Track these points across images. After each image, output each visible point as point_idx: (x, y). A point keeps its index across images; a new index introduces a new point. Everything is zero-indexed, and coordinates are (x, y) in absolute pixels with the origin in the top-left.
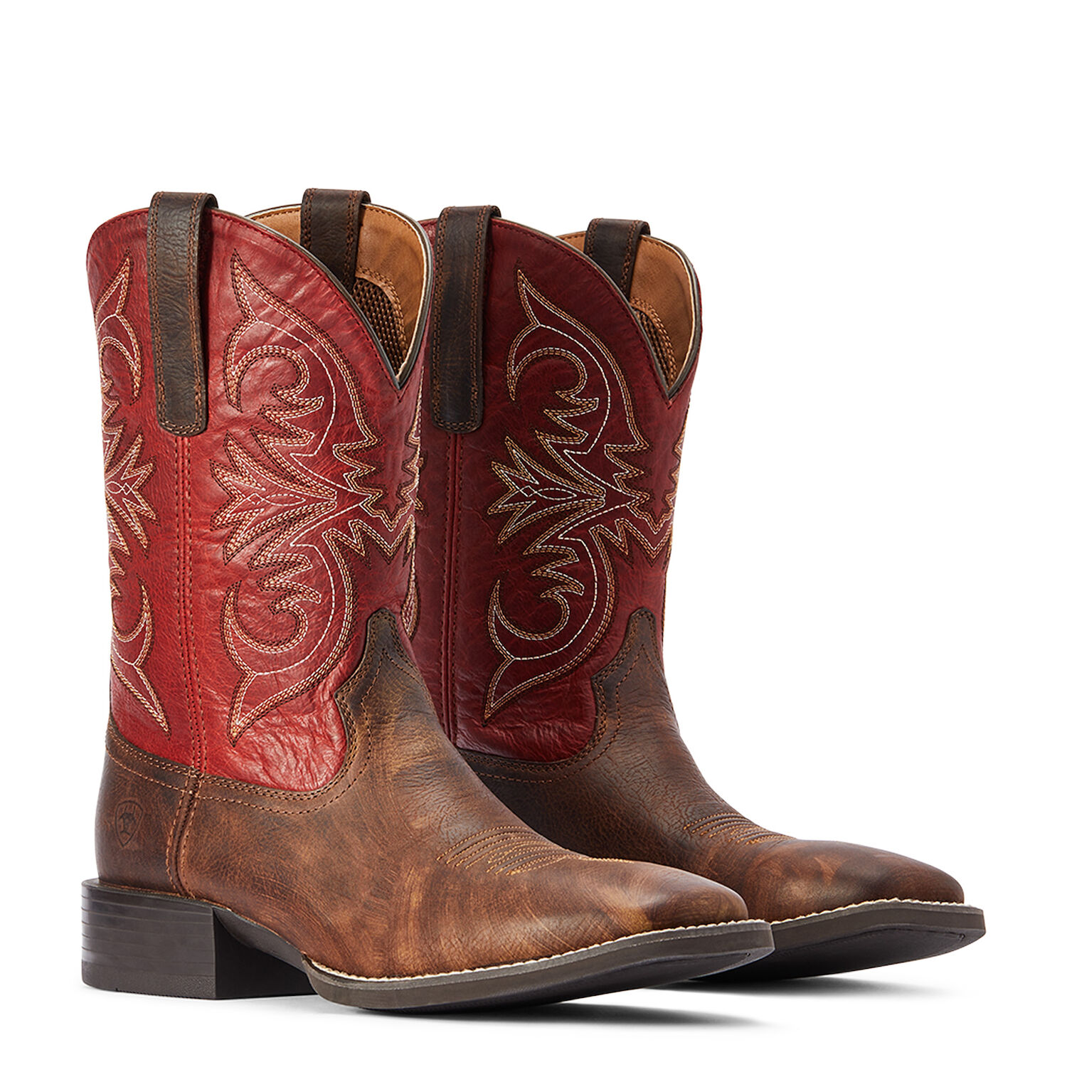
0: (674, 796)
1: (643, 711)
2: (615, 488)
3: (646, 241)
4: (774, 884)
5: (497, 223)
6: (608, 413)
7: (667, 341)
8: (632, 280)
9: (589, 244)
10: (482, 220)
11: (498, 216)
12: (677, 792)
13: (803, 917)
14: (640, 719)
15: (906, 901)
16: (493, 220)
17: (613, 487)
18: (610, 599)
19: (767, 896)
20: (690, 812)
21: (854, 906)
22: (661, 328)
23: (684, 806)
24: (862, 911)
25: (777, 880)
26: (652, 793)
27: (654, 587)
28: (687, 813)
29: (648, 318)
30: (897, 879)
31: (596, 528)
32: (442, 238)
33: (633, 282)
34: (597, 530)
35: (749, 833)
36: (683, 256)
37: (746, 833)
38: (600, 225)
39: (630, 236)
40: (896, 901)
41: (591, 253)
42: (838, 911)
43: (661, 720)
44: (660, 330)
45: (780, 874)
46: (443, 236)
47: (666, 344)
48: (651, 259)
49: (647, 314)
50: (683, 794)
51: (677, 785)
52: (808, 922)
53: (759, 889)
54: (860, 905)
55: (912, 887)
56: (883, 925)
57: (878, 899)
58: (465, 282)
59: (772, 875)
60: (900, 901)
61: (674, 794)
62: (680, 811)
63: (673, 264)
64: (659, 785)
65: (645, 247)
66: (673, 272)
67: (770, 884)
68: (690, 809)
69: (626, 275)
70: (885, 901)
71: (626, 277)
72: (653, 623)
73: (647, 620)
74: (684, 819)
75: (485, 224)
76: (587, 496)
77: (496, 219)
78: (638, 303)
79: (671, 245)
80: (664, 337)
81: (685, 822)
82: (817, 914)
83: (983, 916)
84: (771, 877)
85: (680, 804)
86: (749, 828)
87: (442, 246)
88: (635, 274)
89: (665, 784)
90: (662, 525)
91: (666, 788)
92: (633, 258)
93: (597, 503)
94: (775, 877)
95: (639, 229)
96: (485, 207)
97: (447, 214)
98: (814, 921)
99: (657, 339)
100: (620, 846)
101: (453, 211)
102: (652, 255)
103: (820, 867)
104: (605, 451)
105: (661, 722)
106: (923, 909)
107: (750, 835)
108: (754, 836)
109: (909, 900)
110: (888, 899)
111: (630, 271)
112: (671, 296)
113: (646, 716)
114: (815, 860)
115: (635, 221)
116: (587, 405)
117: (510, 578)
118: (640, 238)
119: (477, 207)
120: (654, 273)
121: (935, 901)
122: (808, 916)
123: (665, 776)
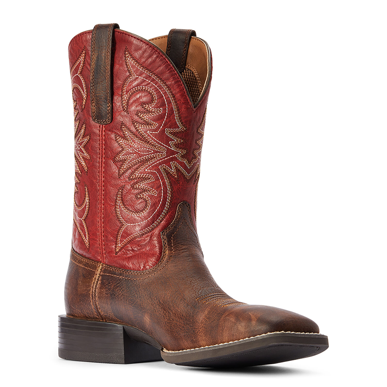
0: (194, 285)
1: (184, 247)
2: (170, 148)
3: (193, 39)
4: (231, 325)
5: (117, 31)
6: (166, 115)
7: (200, 83)
8: (187, 56)
9: (169, 40)
10: (110, 30)
11: (118, 28)
12: (196, 283)
13: (243, 340)
14: (183, 251)
15: (287, 332)
16: (115, 30)
17: (169, 147)
18: (169, 198)
19: (228, 330)
20: (200, 293)
21: (264, 335)
22: (198, 77)
23: (198, 290)
24: (267, 337)
25: (232, 323)
26: (184, 284)
27: (190, 192)
28: (199, 293)
29: (193, 73)
30: (284, 323)
31: (162, 166)
32: (94, 38)
33: (188, 57)
34: (162, 167)
35: (224, 302)
36: (206, 44)
37: (223, 302)
38: (174, 32)
39: (186, 37)
40: (283, 332)
41: (170, 44)
42: (257, 337)
43: (192, 251)
44: (197, 78)
45: (234, 321)
46: (95, 37)
47: (199, 84)
48: (195, 46)
49: (193, 71)
50: (198, 285)
51: (196, 281)
52: (244, 342)
53: (224, 327)
54: (266, 334)
55: (291, 326)
56: (276, 343)
57: (275, 332)
58: (103, 58)
59: (230, 321)
60: (285, 332)
61: (194, 284)
62: (195, 292)
63: (203, 49)
64: (188, 280)
65: (193, 41)
66: (203, 52)
67: (229, 325)
68: (200, 291)
69: (184, 54)
70: (278, 332)
71: (184, 55)
72: (189, 208)
73: (186, 207)
74: (197, 295)
75: (112, 31)
76: (157, 152)
77: (116, 30)
78: (189, 66)
79: (203, 40)
80: (199, 81)
81: (197, 297)
82: (248, 339)
83: (328, 339)
84: (230, 322)
85: (196, 289)
86: (225, 299)
87: (94, 42)
88: (188, 53)
89: (191, 280)
90: (192, 164)
91: (191, 282)
92: (188, 46)
93: (162, 155)
94: (232, 322)
95: (190, 33)
96: (112, 24)
97: (96, 28)
98: (246, 342)
99: (196, 82)
100: (169, 308)
101: (99, 26)
102: (195, 45)
103: (251, 317)
104: (166, 132)
105: (192, 252)
106: (296, 336)
107: (225, 303)
108: (226, 303)
109: (289, 332)
110: (279, 332)
111: (186, 52)
112: (202, 63)
113: (185, 249)
114: (249, 314)
115: (189, 30)
116: (157, 111)
117: (125, 189)
118: (190, 38)
119: (109, 24)
120: (196, 53)
121: (302, 332)
122: (245, 339)
123: (191, 276)
